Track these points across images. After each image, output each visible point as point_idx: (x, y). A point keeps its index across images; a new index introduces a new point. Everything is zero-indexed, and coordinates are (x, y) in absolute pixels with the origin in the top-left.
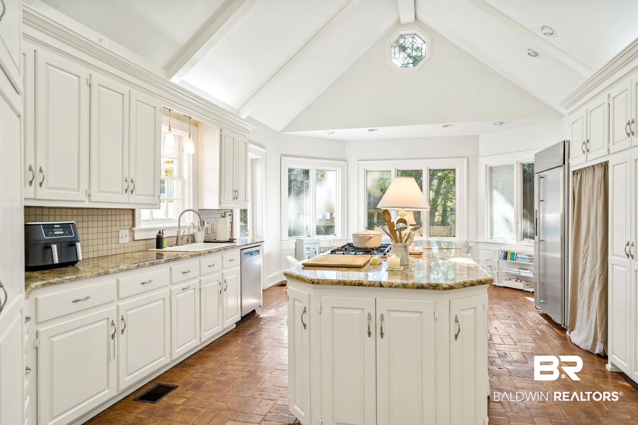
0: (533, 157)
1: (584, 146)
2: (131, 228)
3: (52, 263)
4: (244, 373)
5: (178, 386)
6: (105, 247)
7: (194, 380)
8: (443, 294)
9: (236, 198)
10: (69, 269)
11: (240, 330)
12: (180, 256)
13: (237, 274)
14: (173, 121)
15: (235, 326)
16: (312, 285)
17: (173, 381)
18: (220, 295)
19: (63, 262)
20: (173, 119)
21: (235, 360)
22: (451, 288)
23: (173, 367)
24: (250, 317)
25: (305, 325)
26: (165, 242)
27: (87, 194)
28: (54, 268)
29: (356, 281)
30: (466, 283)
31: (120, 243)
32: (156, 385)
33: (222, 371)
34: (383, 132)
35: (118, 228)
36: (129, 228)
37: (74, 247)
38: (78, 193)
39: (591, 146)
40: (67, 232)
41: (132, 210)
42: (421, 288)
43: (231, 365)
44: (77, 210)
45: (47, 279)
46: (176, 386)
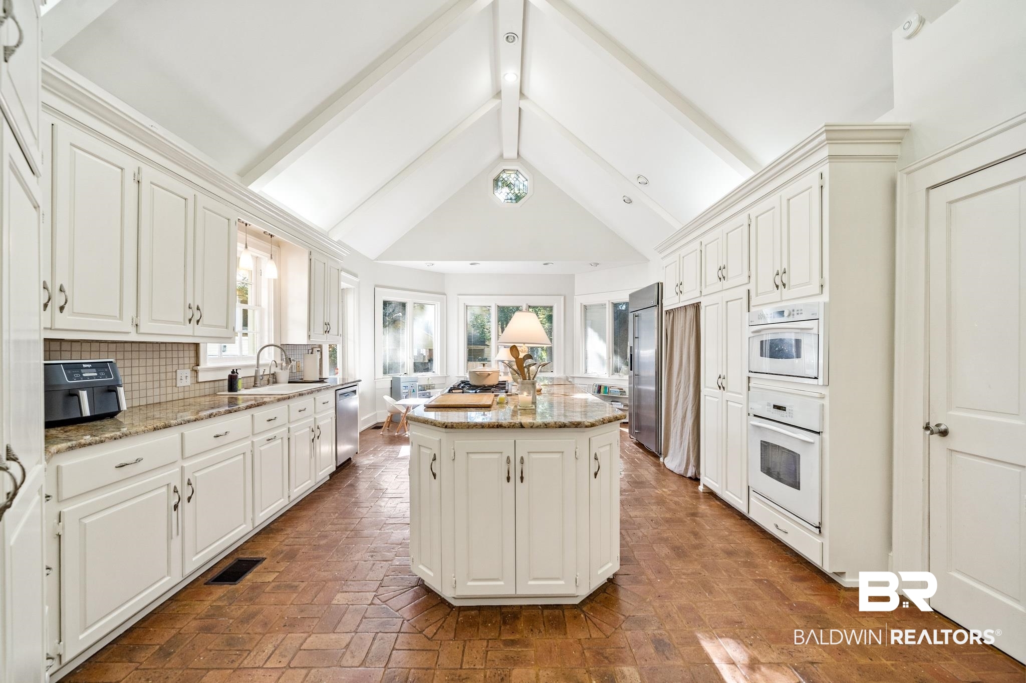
0: (628, 297)
1: (678, 288)
2: (193, 367)
3: (80, 416)
4: (348, 532)
5: (266, 558)
6: (157, 391)
7: (286, 548)
8: (584, 432)
9: (327, 332)
10: (107, 422)
11: (335, 482)
12: (265, 400)
13: (331, 418)
14: (251, 239)
15: (328, 478)
16: (444, 430)
17: (257, 553)
18: (312, 443)
19: (96, 414)
20: (250, 236)
21: (334, 519)
22: (592, 425)
23: (255, 535)
24: (345, 466)
25: (434, 475)
26: (240, 384)
27: (134, 324)
28: (82, 423)
29: (495, 422)
30: (605, 420)
31: (178, 386)
32: (235, 560)
33: (320, 533)
34: (485, 266)
35: (175, 367)
36: (191, 367)
37: (114, 393)
38: (120, 321)
39: (684, 288)
40: (102, 374)
41: (195, 345)
42: (564, 427)
43: (330, 524)
44: (115, 344)
45: (75, 439)
46: (263, 558)
